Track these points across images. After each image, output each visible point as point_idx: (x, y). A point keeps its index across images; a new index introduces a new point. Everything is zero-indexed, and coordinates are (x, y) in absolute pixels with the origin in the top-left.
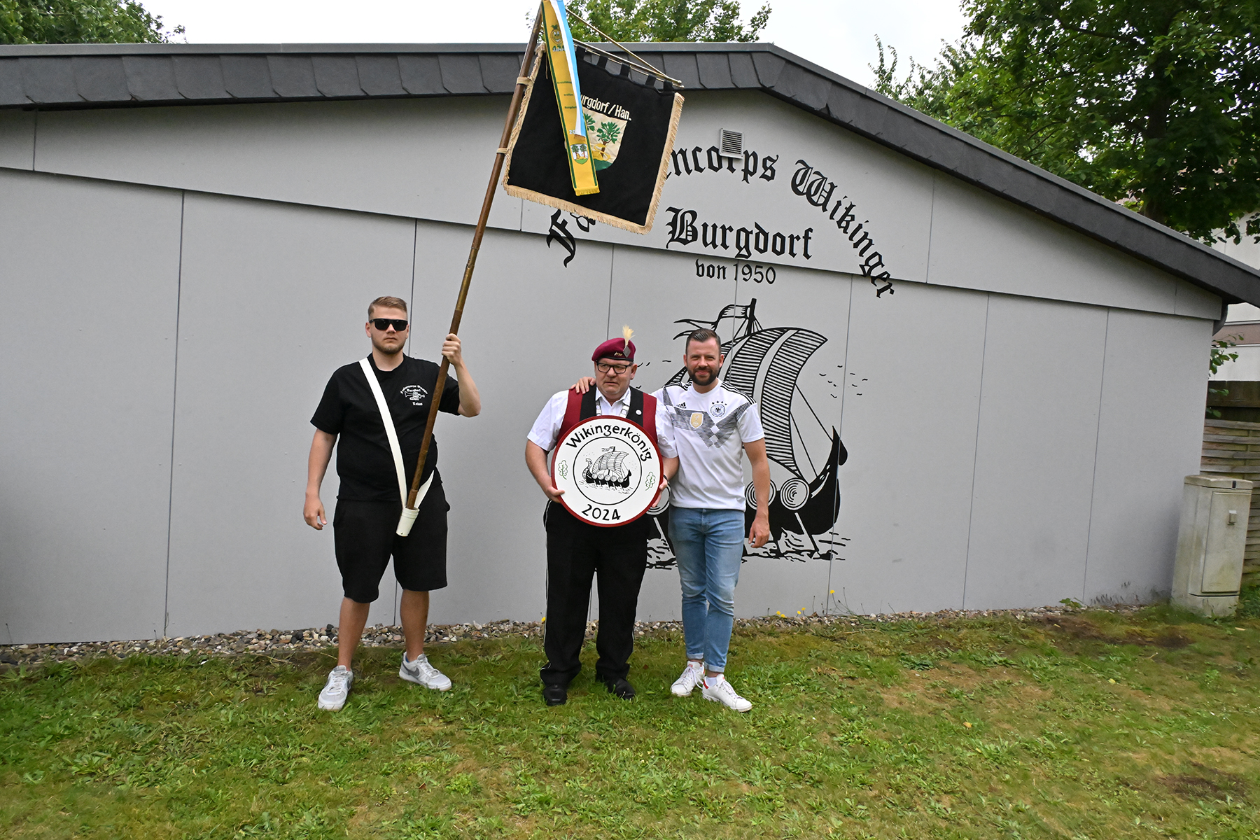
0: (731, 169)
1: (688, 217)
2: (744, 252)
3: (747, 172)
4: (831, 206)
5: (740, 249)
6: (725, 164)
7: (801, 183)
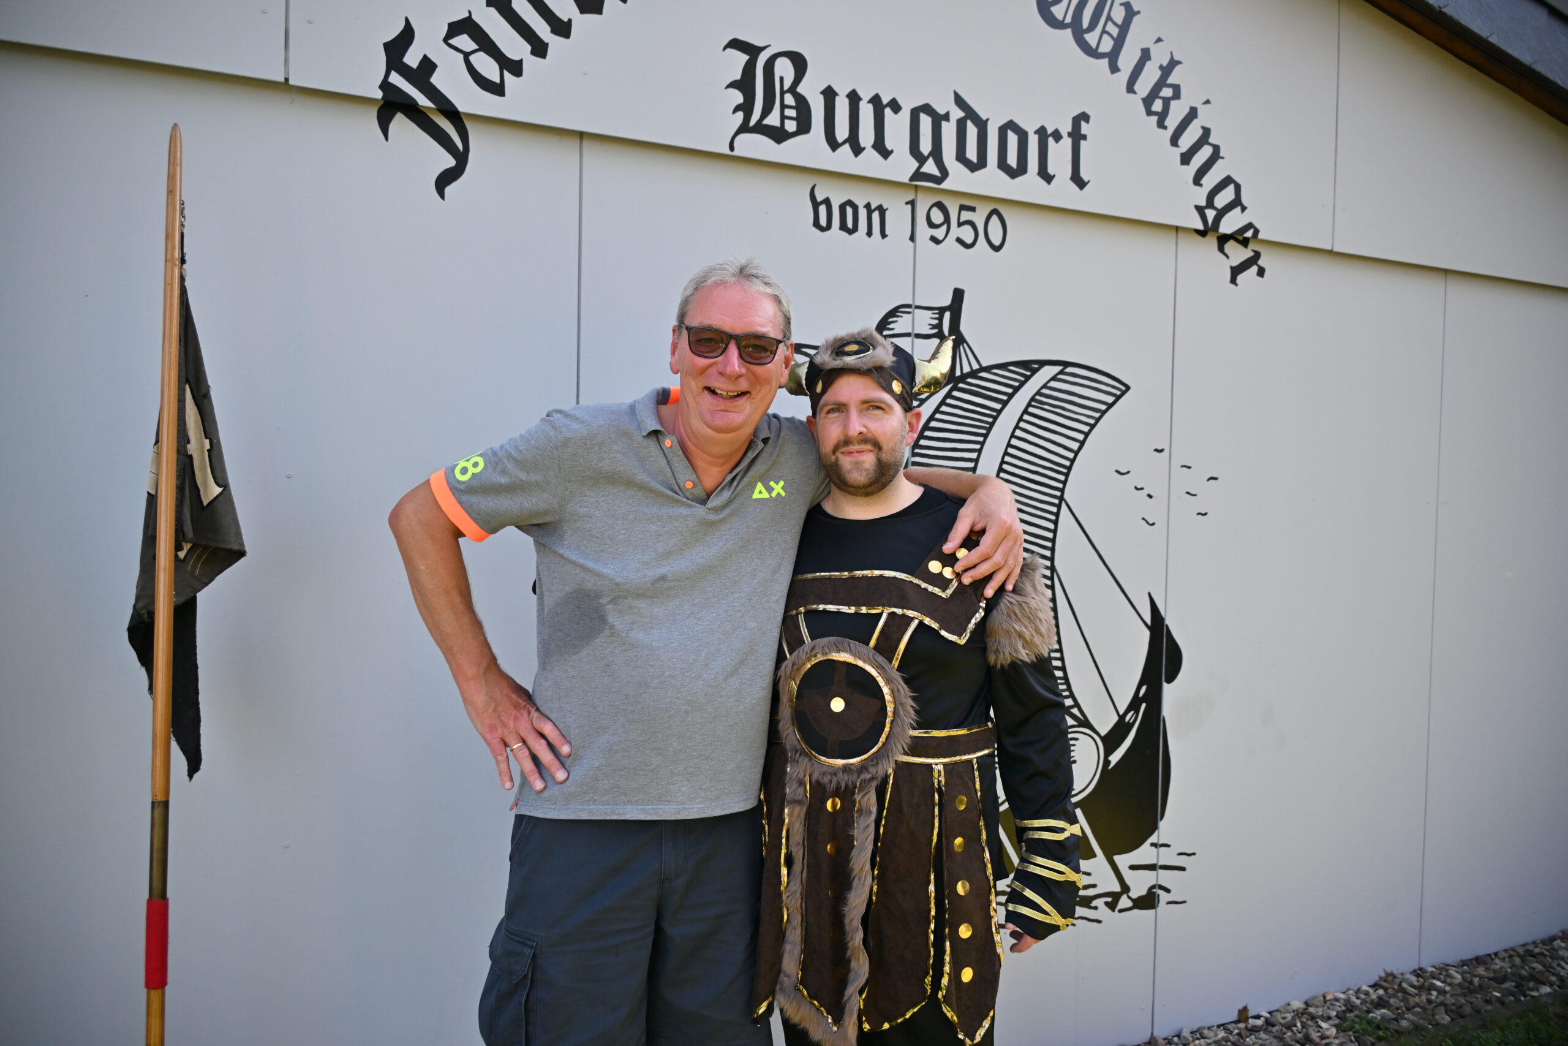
1: (784, 69)
2: (930, 167)
4: (1128, 59)
5: (921, 159)
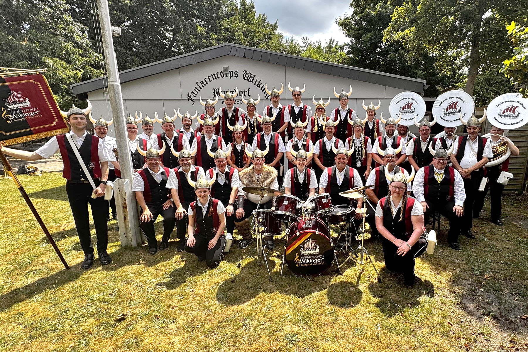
0: (227, 76)
1: (217, 90)
3: (231, 76)
4: (254, 81)
6: (225, 75)
7: (245, 77)
